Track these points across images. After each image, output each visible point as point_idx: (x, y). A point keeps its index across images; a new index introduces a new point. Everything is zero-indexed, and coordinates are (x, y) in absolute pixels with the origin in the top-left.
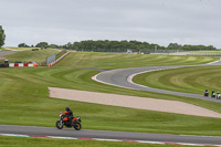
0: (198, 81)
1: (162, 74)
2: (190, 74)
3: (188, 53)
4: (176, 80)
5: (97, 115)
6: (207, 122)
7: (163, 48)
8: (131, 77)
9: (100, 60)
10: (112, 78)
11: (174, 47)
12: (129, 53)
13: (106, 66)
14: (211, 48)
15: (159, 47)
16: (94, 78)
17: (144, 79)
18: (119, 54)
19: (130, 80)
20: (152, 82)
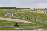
0: (27, 16)
1: (19, 14)
2: (25, 14)
3: (25, 10)
4: (22, 15)
5: (5, 23)
6: (29, 24)
7: (19, 9)
8: (13, 15)
9: (6, 11)
10: (9, 15)
11: (22, 8)
12: (12, 10)
13: (7, 12)
14: (29, 9)
15: (18, 8)
16: (5, 15)
17: (15, 15)
18: (10, 10)
19: (12, 15)
20: (17, 16)
